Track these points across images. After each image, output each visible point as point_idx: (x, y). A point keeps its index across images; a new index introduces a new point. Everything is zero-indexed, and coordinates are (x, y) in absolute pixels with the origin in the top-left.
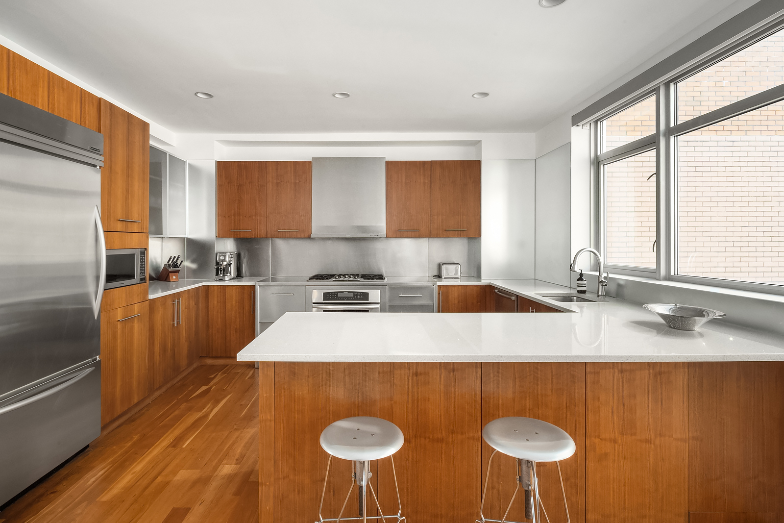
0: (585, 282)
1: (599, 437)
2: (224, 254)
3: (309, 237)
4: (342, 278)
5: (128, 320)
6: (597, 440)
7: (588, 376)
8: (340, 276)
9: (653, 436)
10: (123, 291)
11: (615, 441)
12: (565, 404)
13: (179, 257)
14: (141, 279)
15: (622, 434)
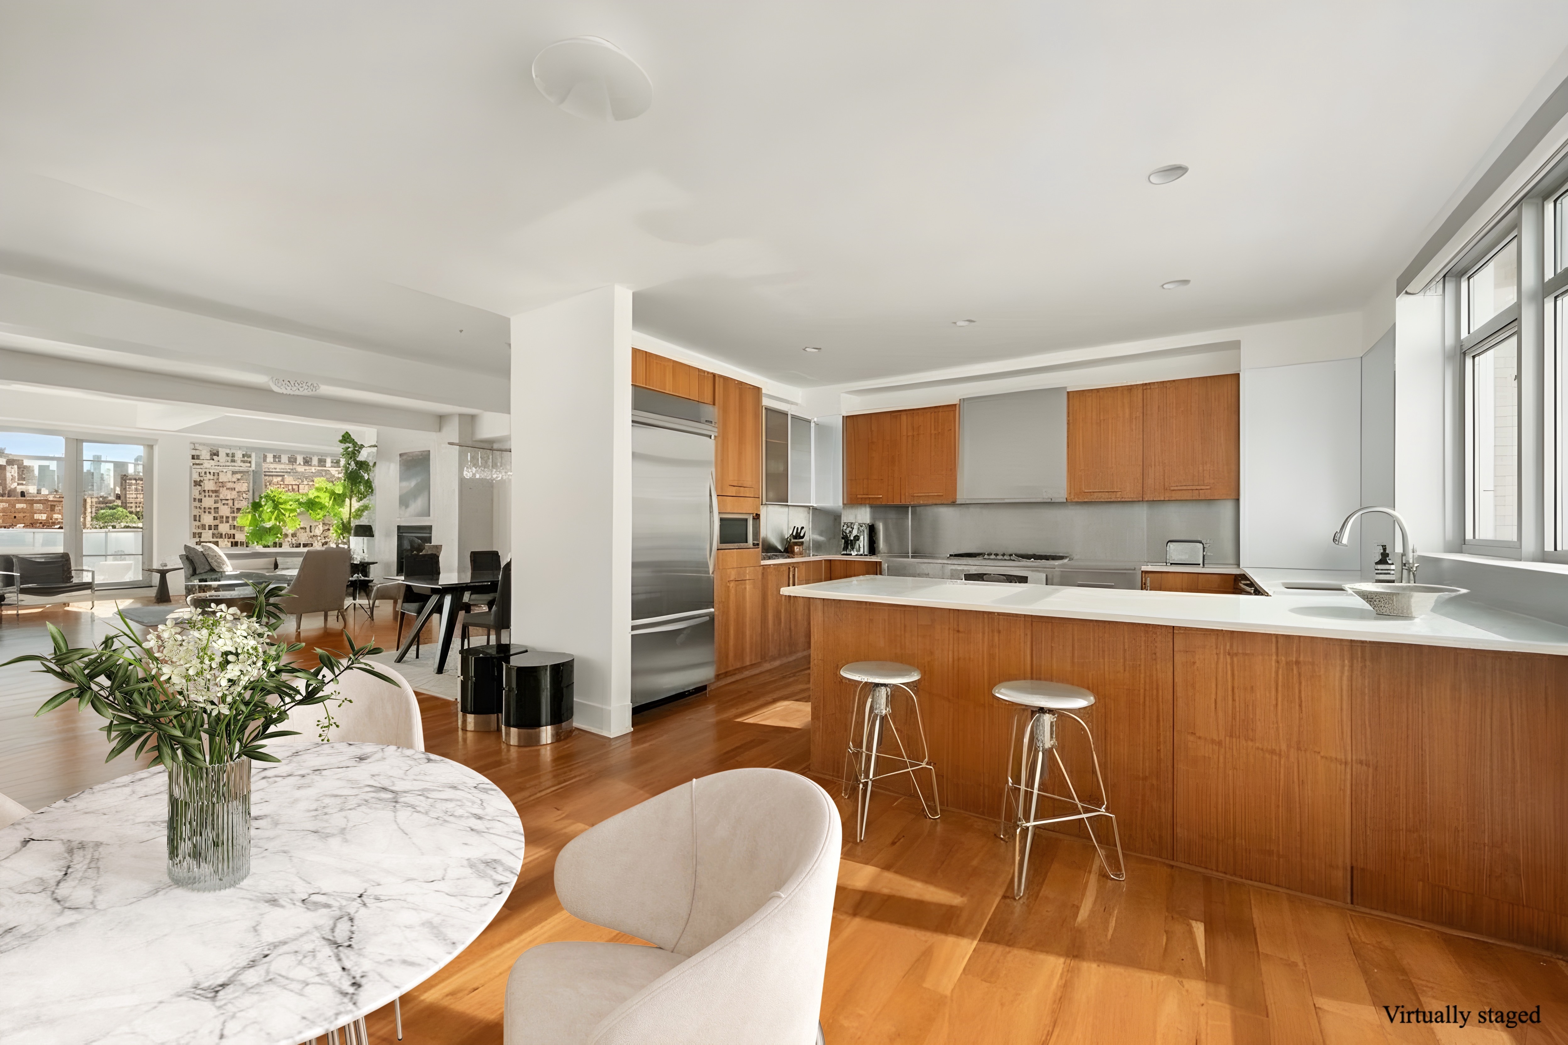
0: (1393, 567)
1: (1193, 734)
2: (851, 525)
3: (953, 504)
4: (1008, 558)
5: (740, 581)
6: (1191, 738)
7: (1177, 657)
8: (989, 554)
9: (1284, 747)
10: (734, 555)
11: (1220, 743)
12: (1142, 686)
13: (802, 528)
14: (754, 544)
15: (1231, 736)
